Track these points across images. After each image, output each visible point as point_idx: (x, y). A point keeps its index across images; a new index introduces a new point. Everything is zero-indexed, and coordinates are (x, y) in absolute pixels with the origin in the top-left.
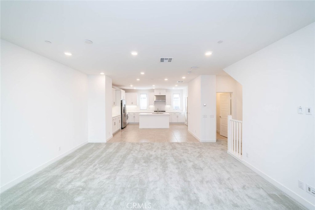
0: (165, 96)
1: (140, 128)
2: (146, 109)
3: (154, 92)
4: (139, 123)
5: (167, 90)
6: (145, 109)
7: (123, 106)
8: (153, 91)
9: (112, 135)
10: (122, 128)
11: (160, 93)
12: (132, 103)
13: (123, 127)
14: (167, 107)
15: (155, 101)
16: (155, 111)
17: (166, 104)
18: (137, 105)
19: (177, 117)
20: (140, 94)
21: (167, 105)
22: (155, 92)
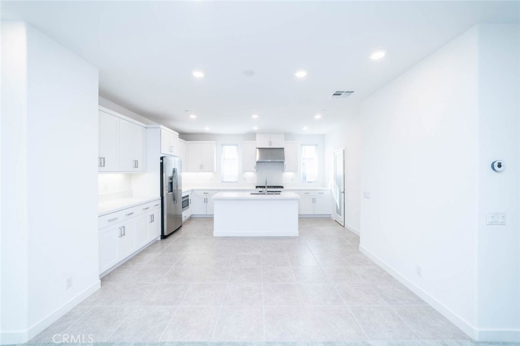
0: (283, 148)
1: (214, 235)
2: (237, 182)
3: (255, 140)
4: (213, 215)
5: (288, 136)
6: (235, 181)
7: (168, 173)
8: (252, 136)
9: (100, 280)
10: (164, 237)
11: (270, 143)
12: (201, 167)
13: (166, 234)
14: (287, 177)
15: (257, 162)
16: (257, 187)
17: (285, 170)
18: (213, 171)
19: (314, 200)
20: (223, 145)
21: (287, 171)
22: (257, 139)
